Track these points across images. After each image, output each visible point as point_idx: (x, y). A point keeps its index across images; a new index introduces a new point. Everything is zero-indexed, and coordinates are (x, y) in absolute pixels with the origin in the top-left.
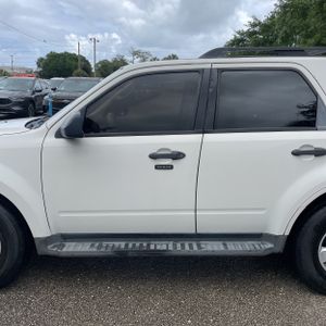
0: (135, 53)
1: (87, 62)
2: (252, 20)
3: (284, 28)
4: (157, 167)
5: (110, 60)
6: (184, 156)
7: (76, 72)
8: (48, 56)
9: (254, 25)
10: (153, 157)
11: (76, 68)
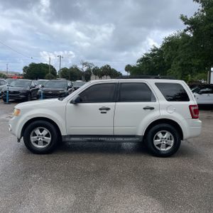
0: (84, 64)
1: (54, 69)
2: (153, 48)
3: (168, 54)
4: (101, 113)
5: (68, 68)
6: (110, 109)
7: (47, 75)
8: (30, 65)
9: (154, 50)
10: (100, 109)
11: (48, 72)
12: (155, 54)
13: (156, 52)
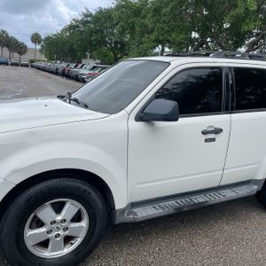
4: (206, 141)
6: (221, 130)
9: (86, 16)
10: (204, 133)
12: (87, 22)
13: (89, 19)
